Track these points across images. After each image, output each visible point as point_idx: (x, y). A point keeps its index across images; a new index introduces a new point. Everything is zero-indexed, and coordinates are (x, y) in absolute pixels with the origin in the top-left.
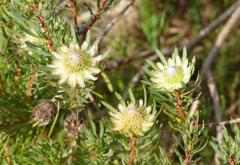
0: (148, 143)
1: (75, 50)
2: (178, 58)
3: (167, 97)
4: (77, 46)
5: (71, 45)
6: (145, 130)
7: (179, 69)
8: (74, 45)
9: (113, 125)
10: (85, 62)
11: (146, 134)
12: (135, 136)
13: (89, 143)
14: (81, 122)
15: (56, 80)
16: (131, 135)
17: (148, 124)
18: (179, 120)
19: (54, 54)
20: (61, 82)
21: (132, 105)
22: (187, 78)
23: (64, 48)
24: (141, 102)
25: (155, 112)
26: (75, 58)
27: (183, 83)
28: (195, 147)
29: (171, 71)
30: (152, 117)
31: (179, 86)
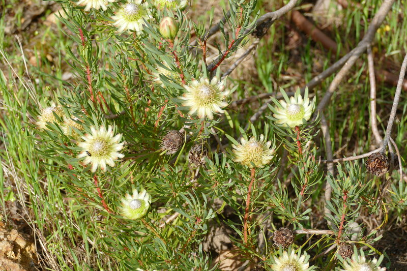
0: (266, 175)
1: (205, 84)
2: (300, 97)
3: (287, 132)
4: (207, 81)
5: (202, 79)
6: (265, 162)
7: (300, 107)
8: (204, 79)
9: (235, 157)
10: (214, 95)
11: (265, 167)
12: (255, 168)
13: (212, 172)
14: (204, 154)
15: (186, 111)
16: (251, 166)
17: (267, 158)
18: (297, 155)
19: (186, 87)
20: (191, 113)
21: (253, 139)
22: (307, 116)
23: (195, 82)
24: (262, 137)
25: (274, 147)
26: (205, 91)
27: (304, 119)
28: (311, 180)
29: (293, 108)
30: (272, 151)
31: (299, 122)
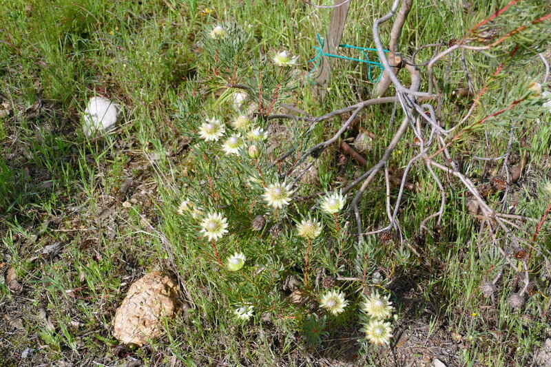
0: (318, 243)
1: (278, 187)
2: (337, 195)
3: (330, 217)
4: (279, 185)
5: (276, 184)
6: (316, 236)
7: (337, 201)
8: (277, 184)
9: (298, 232)
10: (283, 194)
11: (317, 238)
12: (310, 239)
13: (284, 242)
14: (280, 230)
15: (266, 203)
16: (308, 238)
17: (318, 233)
18: (336, 231)
19: (266, 188)
20: (269, 205)
21: (309, 221)
22: (341, 207)
23: (271, 186)
24: (315, 219)
25: (322, 226)
26: (277, 191)
27: (339, 209)
28: (345, 247)
29: (332, 202)
30: (321, 229)
31: (337, 211)
